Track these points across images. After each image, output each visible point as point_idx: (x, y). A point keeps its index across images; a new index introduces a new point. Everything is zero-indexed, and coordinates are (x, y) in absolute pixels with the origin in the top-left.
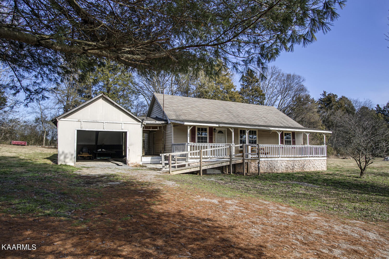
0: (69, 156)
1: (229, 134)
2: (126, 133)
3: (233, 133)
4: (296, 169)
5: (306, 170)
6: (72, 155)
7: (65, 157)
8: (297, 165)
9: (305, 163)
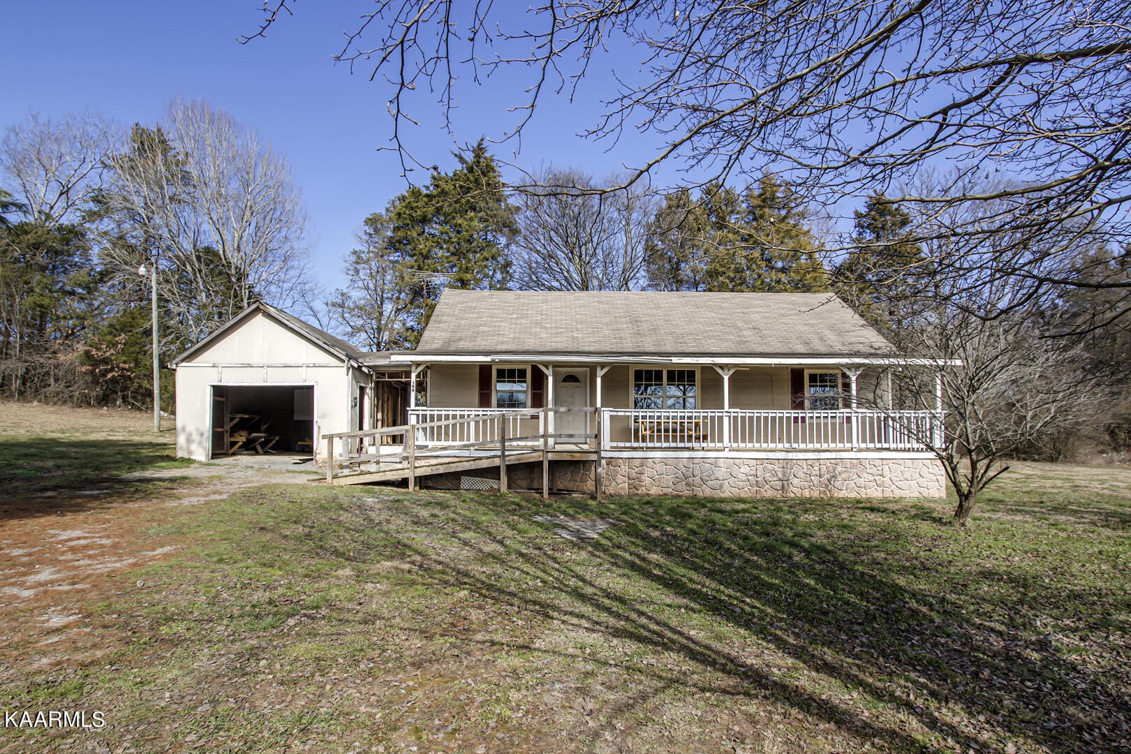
0: (195, 437)
1: (538, 380)
2: (311, 388)
3: (550, 379)
4: (795, 490)
5: (841, 494)
6: (202, 435)
7: (189, 441)
8: (800, 474)
9: (839, 468)
